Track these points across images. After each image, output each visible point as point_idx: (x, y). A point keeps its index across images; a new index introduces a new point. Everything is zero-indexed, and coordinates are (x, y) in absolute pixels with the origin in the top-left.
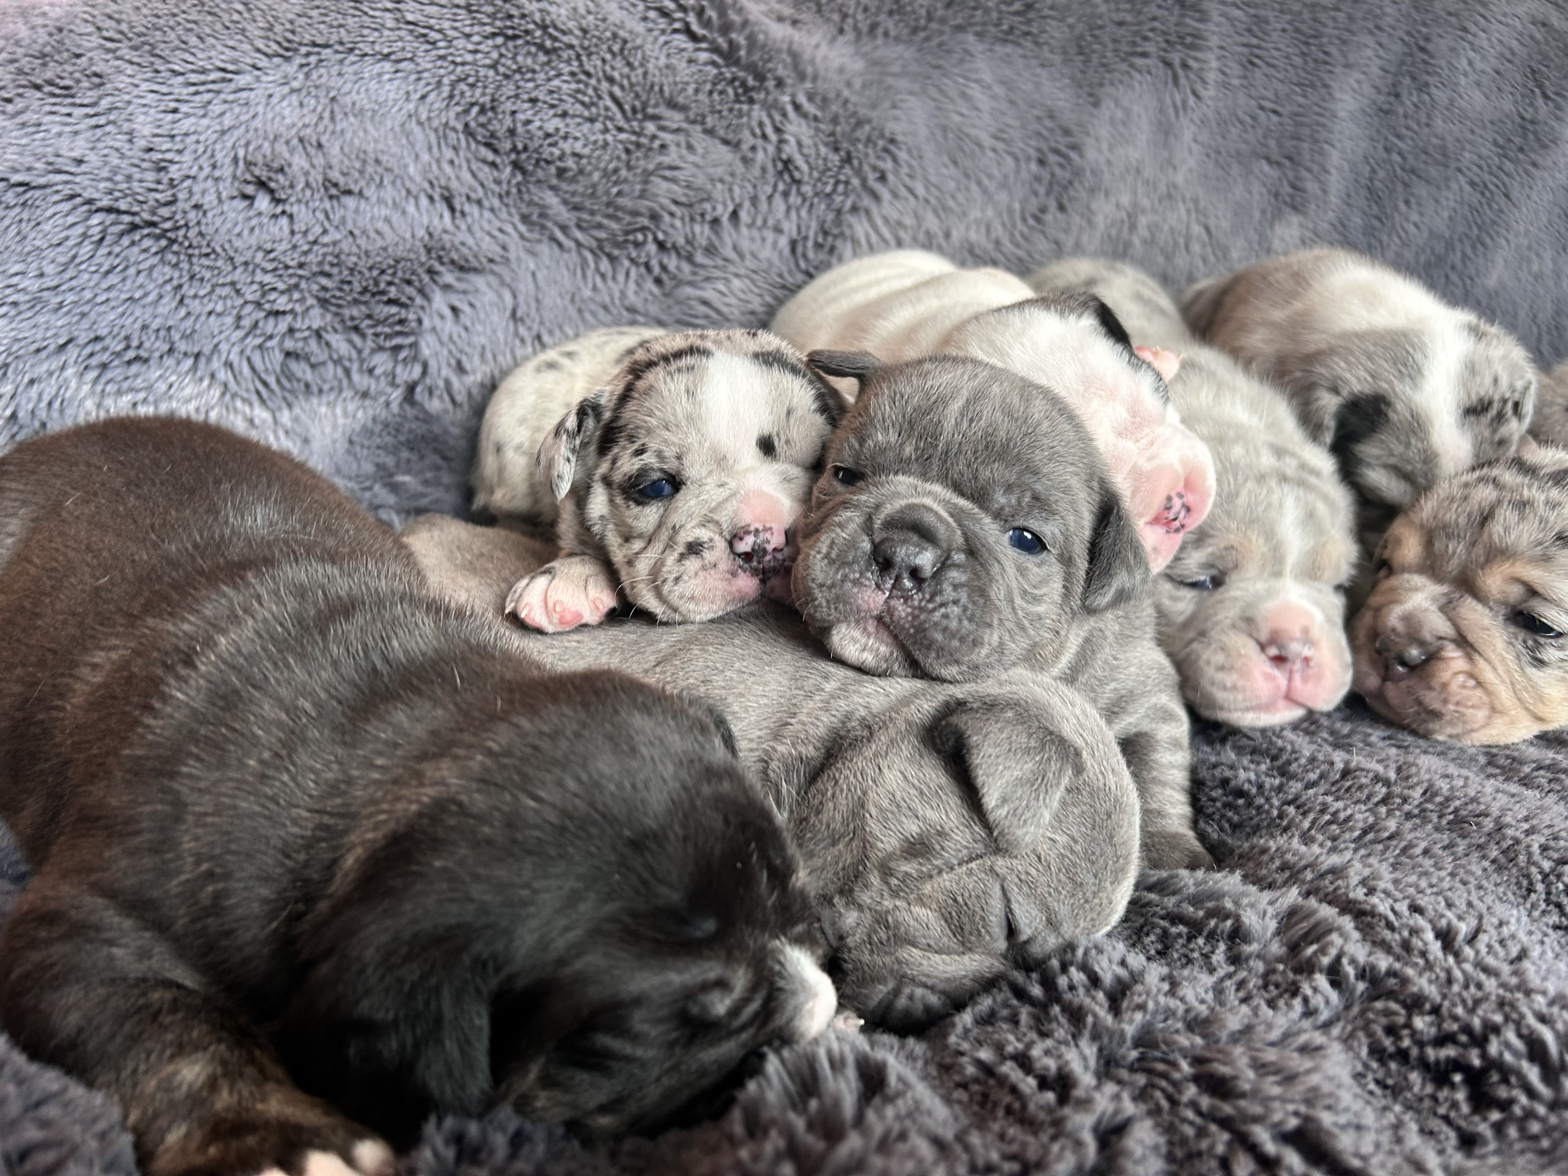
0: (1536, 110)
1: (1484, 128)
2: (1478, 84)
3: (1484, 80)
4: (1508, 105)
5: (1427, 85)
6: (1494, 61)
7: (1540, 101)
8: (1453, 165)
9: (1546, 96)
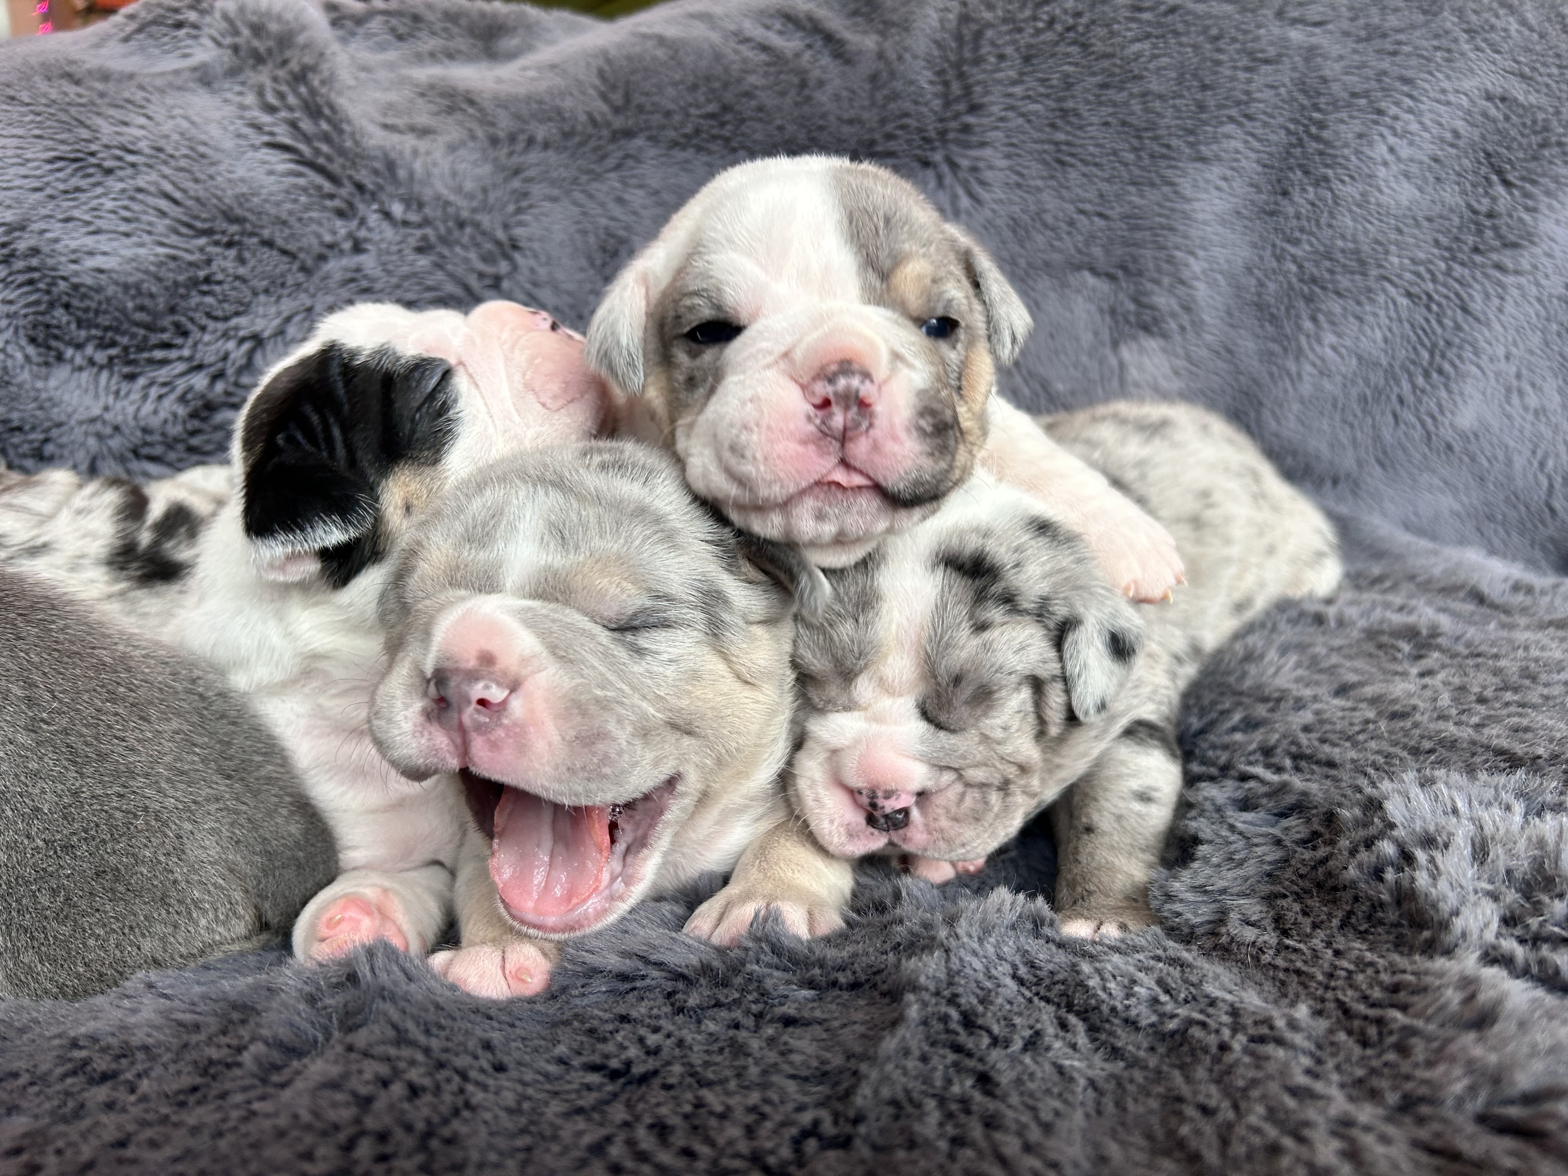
0: (1494, 199)
1: (1418, 225)
2: (1407, 175)
3: (1414, 169)
4: (1451, 196)
5: (1326, 179)
6: (1427, 146)
7: (1500, 189)
8: (1374, 272)
9: (1507, 183)
